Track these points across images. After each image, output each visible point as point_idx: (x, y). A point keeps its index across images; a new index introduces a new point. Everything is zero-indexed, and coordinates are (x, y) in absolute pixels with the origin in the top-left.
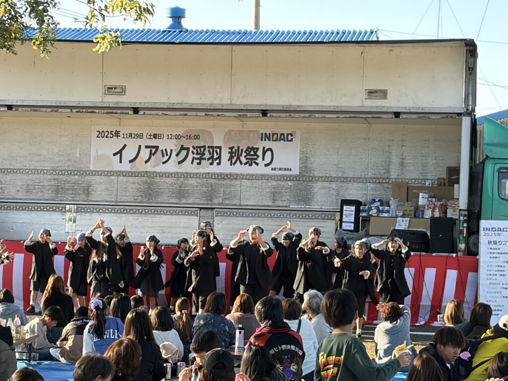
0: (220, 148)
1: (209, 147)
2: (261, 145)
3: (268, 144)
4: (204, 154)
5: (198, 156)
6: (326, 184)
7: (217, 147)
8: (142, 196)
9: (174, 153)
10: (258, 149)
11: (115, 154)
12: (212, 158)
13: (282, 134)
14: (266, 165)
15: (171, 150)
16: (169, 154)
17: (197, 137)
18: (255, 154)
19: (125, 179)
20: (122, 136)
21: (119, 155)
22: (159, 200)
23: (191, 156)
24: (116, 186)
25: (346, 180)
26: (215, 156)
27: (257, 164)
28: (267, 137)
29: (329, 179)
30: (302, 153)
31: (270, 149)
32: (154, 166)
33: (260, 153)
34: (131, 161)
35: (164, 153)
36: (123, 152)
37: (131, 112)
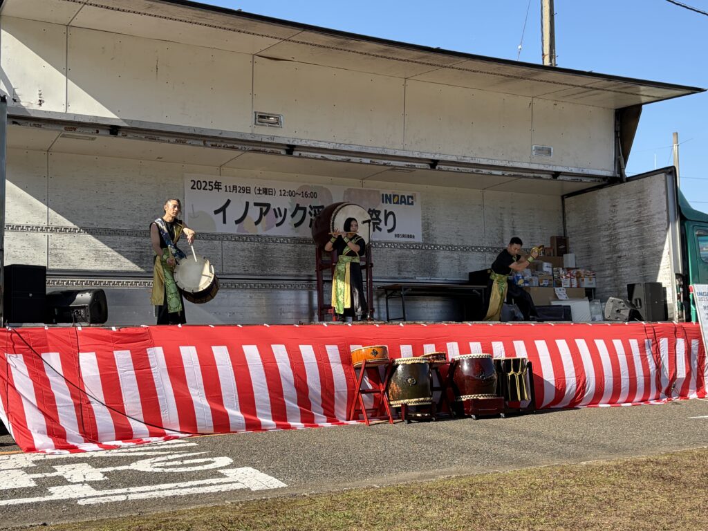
2: (384, 207)
3: (389, 207)
6: (448, 253)
8: (254, 267)
9: (289, 214)
10: (379, 212)
11: (216, 212)
13: (403, 196)
14: (390, 231)
15: (286, 210)
16: (283, 214)
17: (314, 195)
18: (378, 218)
19: (232, 244)
20: (224, 189)
21: (221, 214)
22: (275, 272)
23: (308, 217)
24: (220, 253)
25: (466, 249)
27: (380, 229)
28: (387, 199)
29: (450, 248)
30: (424, 218)
31: (391, 213)
32: (266, 229)
33: (382, 217)
34: (237, 222)
35: (277, 213)
36: (227, 209)
37: (283, 152)
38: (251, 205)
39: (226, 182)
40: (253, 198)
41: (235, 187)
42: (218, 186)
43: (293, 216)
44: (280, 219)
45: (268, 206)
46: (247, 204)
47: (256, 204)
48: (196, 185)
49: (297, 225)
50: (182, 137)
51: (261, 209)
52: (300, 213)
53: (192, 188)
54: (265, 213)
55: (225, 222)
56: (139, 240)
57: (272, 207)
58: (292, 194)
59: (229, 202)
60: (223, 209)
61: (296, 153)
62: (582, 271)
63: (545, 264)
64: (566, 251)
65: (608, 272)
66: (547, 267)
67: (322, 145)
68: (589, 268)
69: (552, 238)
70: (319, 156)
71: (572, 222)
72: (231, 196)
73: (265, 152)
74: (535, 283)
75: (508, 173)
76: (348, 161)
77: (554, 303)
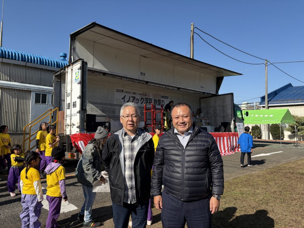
0: (152, 99)
1: (149, 99)
3: (163, 99)
4: (148, 101)
5: (146, 101)
7: (151, 99)
10: (161, 100)
11: (122, 99)
13: (166, 96)
15: (139, 99)
17: (146, 95)
23: (144, 101)
26: (151, 102)
28: (163, 97)
35: (137, 100)
36: (125, 98)
37: (145, 83)
38: (131, 97)
39: (125, 90)
40: (131, 95)
41: (127, 92)
42: (123, 91)
43: (141, 100)
44: (138, 101)
45: (135, 97)
46: (130, 96)
47: (132, 97)
48: (117, 91)
49: (142, 103)
50: (121, 77)
51: (133, 98)
52: (142, 100)
53: (116, 91)
54: (134, 100)
55: (124, 101)
56: (103, 106)
57: (136, 98)
58: (141, 94)
59: (125, 96)
60: (124, 98)
61: (148, 84)
63: (197, 116)
64: (200, 113)
65: (213, 119)
67: (155, 82)
68: (207, 117)
69: (198, 109)
70: (153, 85)
71: (203, 105)
72: (126, 94)
73: (141, 83)
74: (197, 121)
75: (194, 92)
76: (160, 87)
77: (202, 126)
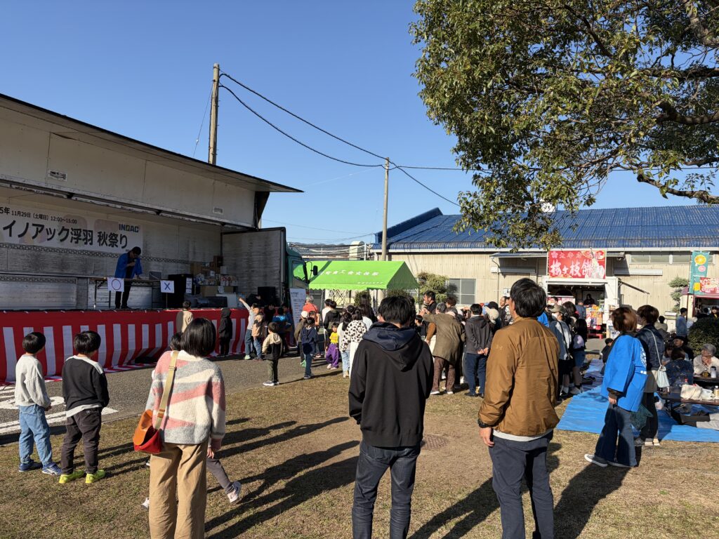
0: (92, 232)
1: (84, 230)
2: (120, 232)
3: (123, 232)
4: (80, 235)
5: (76, 237)
6: (157, 263)
7: (90, 231)
8: (30, 267)
9: (57, 233)
10: (117, 235)
11: (5, 228)
12: (86, 239)
13: (132, 227)
14: (123, 247)
15: (55, 230)
16: (53, 232)
17: (75, 222)
18: (116, 239)
19: (15, 251)
20: (11, 213)
21: (8, 230)
22: (44, 270)
23: (70, 236)
24: (6, 256)
25: (168, 261)
26: (89, 238)
27: (117, 246)
28: (122, 227)
29: (158, 260)
30: (144, 241)
31: (125, 236)
32: (41, 242)
33: (119, 238)
34: (19, 236)
35: (48, 232)
36: (13, 227)
37: (65, 197)
38: (30, 225)
39: (12, 208)
40: (31, 221)
41: (19, 213)
42: (7, 210)
43: (59, 234)
44: (50, 236)
45: (43, 226)
46: (28, 224)
47: (34, 225)
49: (62, 240)
51: (37, 229)
52: (64, 233)
54: (40, 231)
55: (10, 235)
57: (45, 227)
58: (60, 220)
59: (14, 222)
60: (10, 227)
61: (74, 198)
62: (231, 277)
63: (212, 272)
64: (221, 265)
65: (245, 278)
66: (212, 274)
68: (235, 275)
69: (215, 257)
70: (89, 201)
71: (226, 248)
72: (17, 218)
74: (207, 283)
76: (108, 206)
77: (218, 295)
